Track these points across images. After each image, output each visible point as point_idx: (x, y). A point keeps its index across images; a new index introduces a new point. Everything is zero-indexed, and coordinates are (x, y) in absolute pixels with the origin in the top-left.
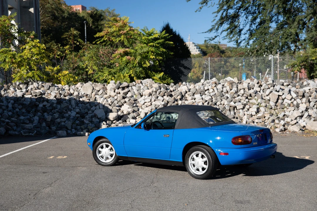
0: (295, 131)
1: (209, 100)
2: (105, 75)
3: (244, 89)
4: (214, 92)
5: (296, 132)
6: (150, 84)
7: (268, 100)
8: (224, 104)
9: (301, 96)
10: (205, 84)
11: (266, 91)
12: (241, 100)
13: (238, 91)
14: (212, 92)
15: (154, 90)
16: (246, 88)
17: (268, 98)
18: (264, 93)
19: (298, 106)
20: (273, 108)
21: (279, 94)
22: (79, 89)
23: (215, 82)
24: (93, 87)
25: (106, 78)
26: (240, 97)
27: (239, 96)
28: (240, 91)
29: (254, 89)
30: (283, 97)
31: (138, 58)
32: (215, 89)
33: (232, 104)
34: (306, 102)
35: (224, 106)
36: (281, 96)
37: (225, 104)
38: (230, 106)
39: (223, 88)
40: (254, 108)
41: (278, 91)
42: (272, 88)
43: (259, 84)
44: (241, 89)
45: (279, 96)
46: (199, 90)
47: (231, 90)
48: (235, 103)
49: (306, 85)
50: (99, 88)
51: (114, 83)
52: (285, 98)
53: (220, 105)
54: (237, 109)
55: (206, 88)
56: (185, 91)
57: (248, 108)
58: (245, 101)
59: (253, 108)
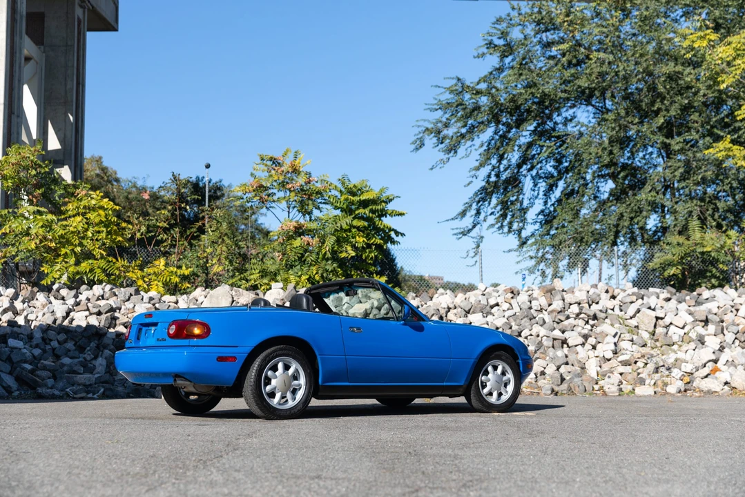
0: (713, 390)
1: (503, 325)
2: (252, 277)
3: (579, 304)
4: (512, 309)
5: (716, 392)
6: (364, 294)
7: (635, 327)
8: (538, 336)
9: (701, 321)
10: (488, 293)
11: (628, 308)
12: (575, 326)
13: (566, 308)
14: (508, 309)
15: (376, 304)
16: (583, 300)
17: (633, 322)
18: (623, 313)
19: (701, 341)
20: (649, 345)
21: (658, 315)
22: (200, 301)
23: (511, 289)
24: (233, 298)
25: (257, 283)
26: (571, 321)
27: (568, 318)
28: (569, 308)
29: (600, 303)
30: (667, 321)
31: (330, 241)
32: (513, 301)
33: (557, 333)
34: (715, 332)
35: (539, 338)
36: (662, 319)
37: (541, 336)
38: (554, 339)
39: (532, 302)
40: (608, 343)
41: (653, 307)
42: (640, 301)
43: (610, 294)
44: (571, 304)
45: (657, 318)
46: (478, 304)
47: (550, 305)
48: (563, 332)
49: (707, 299)
50: (245, 299)
51: (282, 288)
52: (671, 324)
53: (529, 337)
54: (568, 346)
55: (492, 302)
56: (446, 307)
57: (593, 344)
58: (583, 328)
59: (605, 342)
